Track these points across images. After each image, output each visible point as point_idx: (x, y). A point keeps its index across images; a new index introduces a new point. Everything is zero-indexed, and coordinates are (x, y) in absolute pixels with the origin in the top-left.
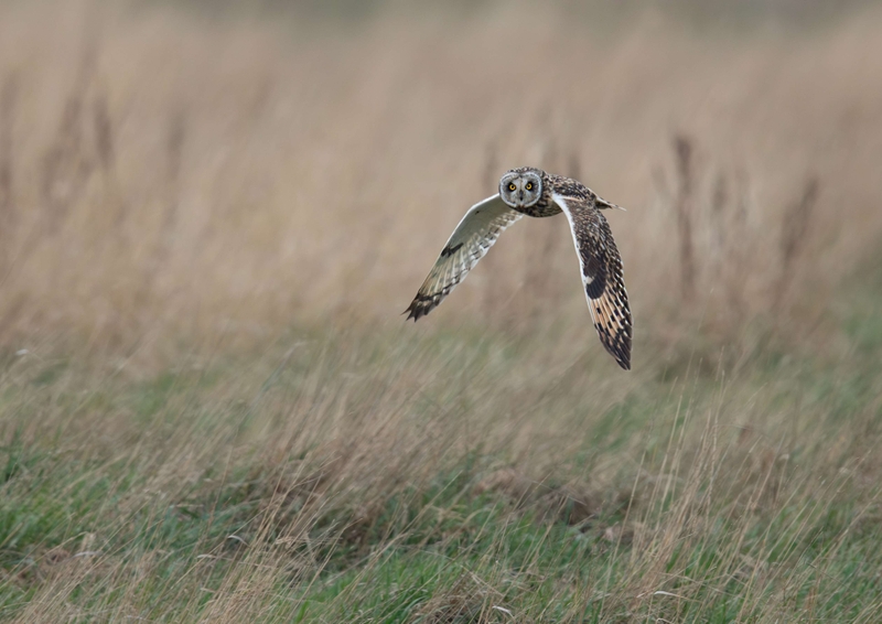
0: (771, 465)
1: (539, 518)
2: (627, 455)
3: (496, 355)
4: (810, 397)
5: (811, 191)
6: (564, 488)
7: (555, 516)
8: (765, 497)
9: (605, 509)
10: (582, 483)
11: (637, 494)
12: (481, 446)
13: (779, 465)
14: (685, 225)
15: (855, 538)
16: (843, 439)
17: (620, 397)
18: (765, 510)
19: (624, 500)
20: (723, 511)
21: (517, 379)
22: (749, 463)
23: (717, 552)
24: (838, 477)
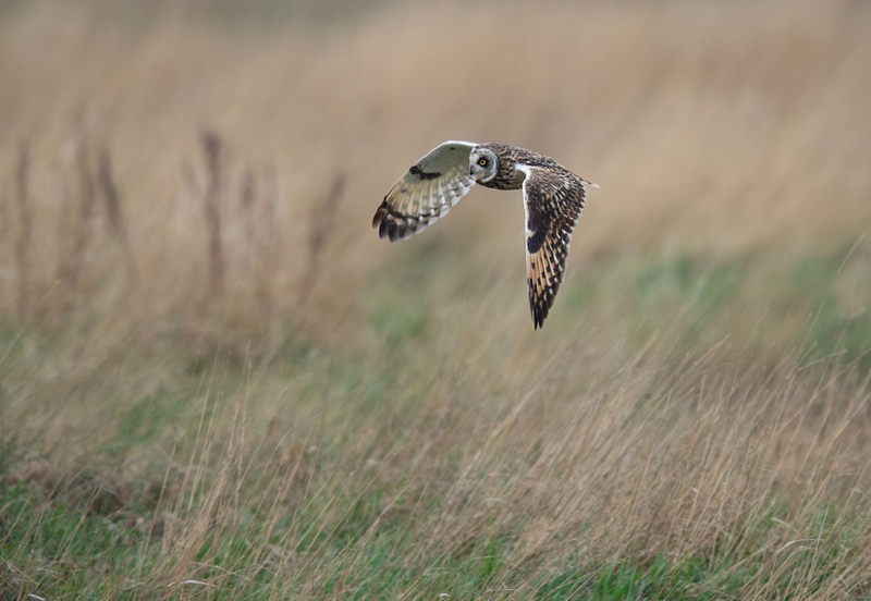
0: (300, 457)
1: (72, 508)
2: (158, 446)
3: (30, 348)
4: (339, 391)
5: (338, 186)
6: (97, 478)
7: (88, 507)
8: (293, 488)
9: (136, 500)
10: (114, 474)
11: (168, 484)
12: (14, 439)
13: (306, 457)
14: (213, 217)
15: (384, 528)
16: (370, 433)
17: (149, 390)
18: (293, 502)
19: (156, 490)
20: (252, 502)
21: (49, 372)
22: (278, 455)
23: (247, 542)
24: (366, 469)
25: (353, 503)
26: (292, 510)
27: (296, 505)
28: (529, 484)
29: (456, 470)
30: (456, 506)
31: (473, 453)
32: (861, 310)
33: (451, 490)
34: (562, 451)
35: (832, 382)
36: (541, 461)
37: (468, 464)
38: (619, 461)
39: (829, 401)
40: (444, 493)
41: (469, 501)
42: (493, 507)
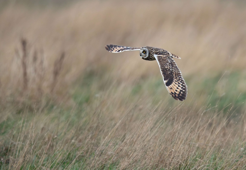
0: (51, 139)
2: (7, 136)
4: (63, 118)
5: (63, 56)
8: (49, 149)
11: (10, 148)
13: (53, 139)
14: (24, 65)
15: (77, 161)
17: (5, 119)
19: (7, 149)
22: (45, 139)
23: (35, 166)
24: (71, 143)
25: (67, 154)
26: (49, 156)
27: (50, 154)
28: (121, 148)
29: (99, 143)
30: (99, 155)
31: (104, 138)
32: (224, 94)
33: (98, 149)
34: (132, 138)
35: (215, 117)
36: (125, 141)
37: (102, 142)
38: (149, 141)
39: (214, 122)
40: (95, 151)
41: (103, 153)
42: (111, 155)
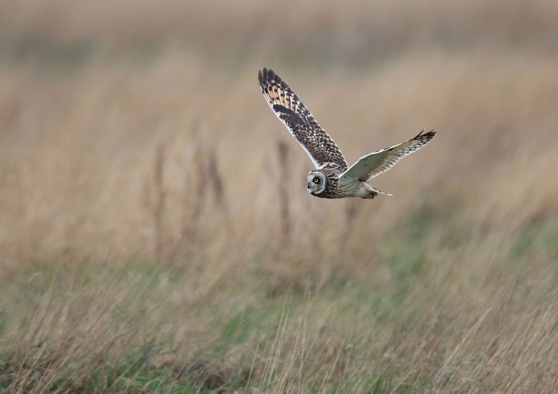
0: (340, 351)
1: (191, 385)
2: (248, 345)
3: (164, 281)
4: (366, 308)
6: (208, 366)
7: (202, 384)
8: (336, 372)
9: (233, 379)
10: (219, 363)
11: (254, 369)
12: (153, 340)
13: (345, 351)
16: (386, 335)
17: (242, 308)
18: (336, 380)
19: (246, 374)
20: (309, 381)
21: (176, 297)
22: (326, 350)
24: (383, 360)
25: (375, 381)
26: (335, 386)
27: (338, 383)
28: (489, 369)
29: (442, 359)
30: (442, 383)
31: (453, 349)
33: (439, 372)
34: (511, 348)
36: (497, 354)
37: (449, 356)
38: (547, 353)
40: (434, 375)
41: (451, 380)
42: (466, 384)
